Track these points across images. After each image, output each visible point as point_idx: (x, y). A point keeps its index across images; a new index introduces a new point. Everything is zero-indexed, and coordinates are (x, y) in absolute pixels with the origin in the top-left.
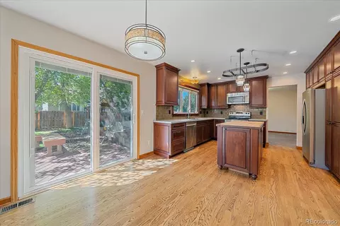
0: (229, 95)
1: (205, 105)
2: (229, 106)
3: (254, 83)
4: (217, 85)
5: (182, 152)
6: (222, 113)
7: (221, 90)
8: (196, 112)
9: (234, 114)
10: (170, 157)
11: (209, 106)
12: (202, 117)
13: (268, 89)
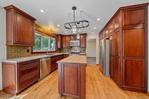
0: (71, 41)
1: (59, 46)
2: (71, 47)
3: (81, 36)
4: (66, 36)
5: (37, 81)
6: (68, 50)
7: (68, 39)
8: (54, 50)
9: (74, 51)
10: (18, 94)
11: (62, 47)
12: (58, 53)
13: (87, 40)
